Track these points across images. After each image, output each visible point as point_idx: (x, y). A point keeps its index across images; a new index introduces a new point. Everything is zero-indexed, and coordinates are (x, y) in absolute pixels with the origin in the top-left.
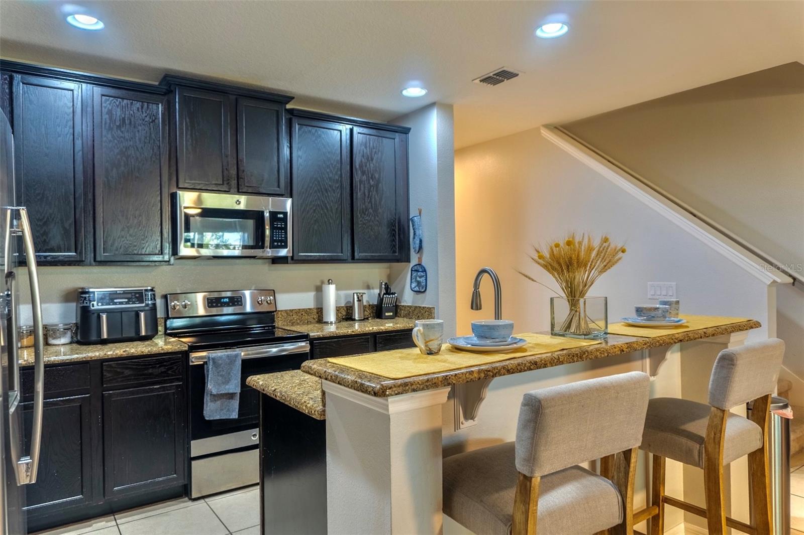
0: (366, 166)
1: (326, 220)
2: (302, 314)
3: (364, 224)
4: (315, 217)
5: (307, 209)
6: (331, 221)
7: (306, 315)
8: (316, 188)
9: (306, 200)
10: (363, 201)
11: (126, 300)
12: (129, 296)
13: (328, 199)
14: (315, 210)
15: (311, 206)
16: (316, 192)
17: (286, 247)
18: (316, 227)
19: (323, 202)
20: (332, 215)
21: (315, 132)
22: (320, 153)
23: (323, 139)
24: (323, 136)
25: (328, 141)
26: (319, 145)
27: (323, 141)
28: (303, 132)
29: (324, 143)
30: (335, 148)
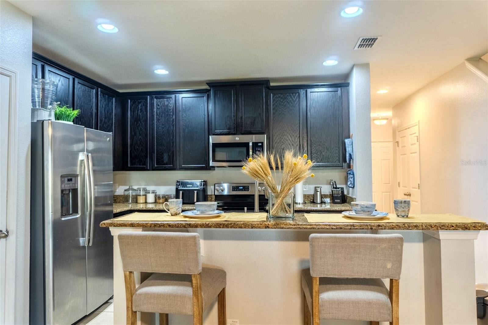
11: (192, 186)
21: (283, 96)
22: (286, 107)
23: (288, 99)
24: (288, 98)
25: (291, 100)
26: (286, 103)
27: (288, 100)
28: (276, 98)
29: (289, 102)
30: (295, 103)
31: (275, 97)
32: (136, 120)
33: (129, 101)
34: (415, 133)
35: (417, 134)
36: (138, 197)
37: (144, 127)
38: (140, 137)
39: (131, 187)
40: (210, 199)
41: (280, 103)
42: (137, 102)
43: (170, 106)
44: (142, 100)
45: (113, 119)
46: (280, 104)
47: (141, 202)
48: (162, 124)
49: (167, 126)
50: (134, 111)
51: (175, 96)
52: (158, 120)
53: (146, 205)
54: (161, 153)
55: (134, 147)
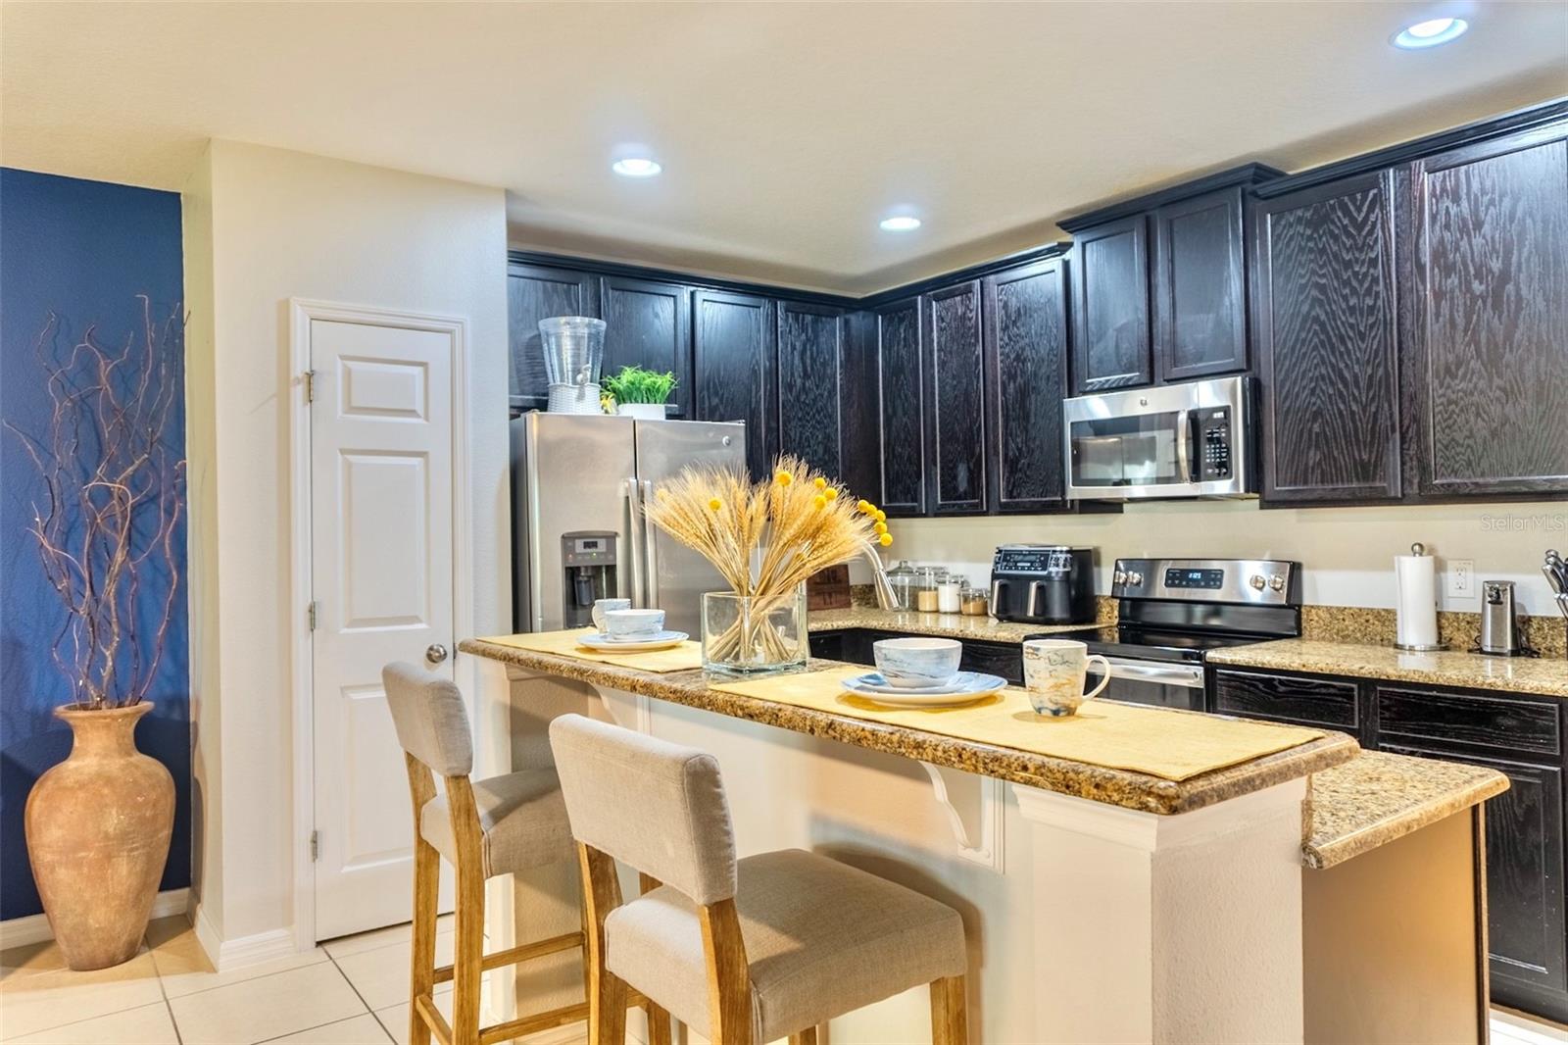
0: (1457, 249)
1: (1342, 407)
2: (1367, 621)
3: (1450, 402)
4: (1314, 404)
5: (1296, 390)
6: (1354, 408)
7: (1377, 623)
8: (1316, 340)
9: (1293, 372)
10: (1449, 345)
11: (1029, 564)
12: (1033, 558)
13: (1346, 357)
14: (1313, 391)
15: (1304, 383)
16: (1315, 348)
17: (1228, 475)
18: (1316, 428)
19: (1333, 366)
20: (1357, 394)
21: (1313, 215)
22: (1324, 258)
23: (1333, 223)
24: (1333, 216)
25: (1346, 221)
26: (1324, 239)
27: (1332, 227)
28: (1284, 227)
29: (1337, 232)
30: (1364, 233)
31: (1283, 223)
32: (895, 370)
33: (880, 317)
36: (921, 593)
37: (911, 389)
38: (904, 420)
39: (903, 565)
40: (1108, 609)
41: (1303, 244)
42: (896, 319)
43: (970, 315)
44: (906, 310)
45: (835, 378)
46: (1300, 245)
47: (928, 609)
48: (953, 375)
49: (964, 381)
50: (890, 346)
51: (982, 283)
52: (943, 364)
53: (938, 619)
54: (951, 465)
55: (893, 450)
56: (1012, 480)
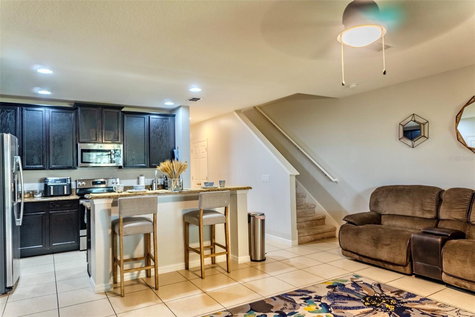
11: (60, 182)
12: (62, 180)
32: (4, 126)
34: (204, 146)
35: (206, 146)
42: (6, 111)
44: (11, 109)
48: (32, 132)
50: (2, 118)
52: (28, 128)
56: (56, 161)
